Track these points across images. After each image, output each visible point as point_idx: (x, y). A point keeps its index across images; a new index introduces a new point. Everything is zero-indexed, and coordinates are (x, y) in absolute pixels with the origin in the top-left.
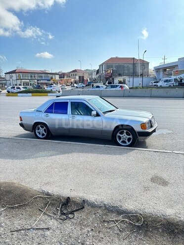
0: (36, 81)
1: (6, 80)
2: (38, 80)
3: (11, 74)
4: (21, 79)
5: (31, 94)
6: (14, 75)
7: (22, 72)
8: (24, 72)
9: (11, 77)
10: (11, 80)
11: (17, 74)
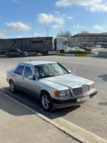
0: (93, 42)
1: (71, 42)
2: (95, 42)
3: (74, 38)
4: (81, 42)
5: (74, 55)
6: (76, 38)
7: (82, 36)
8: (83, 36)
9: (74, 40)
10: (74, 42)
11: (79, 38)
